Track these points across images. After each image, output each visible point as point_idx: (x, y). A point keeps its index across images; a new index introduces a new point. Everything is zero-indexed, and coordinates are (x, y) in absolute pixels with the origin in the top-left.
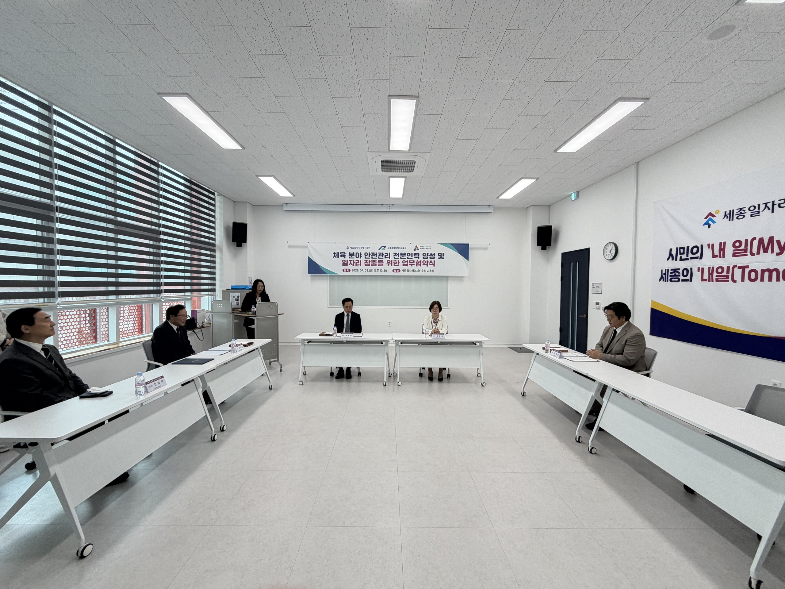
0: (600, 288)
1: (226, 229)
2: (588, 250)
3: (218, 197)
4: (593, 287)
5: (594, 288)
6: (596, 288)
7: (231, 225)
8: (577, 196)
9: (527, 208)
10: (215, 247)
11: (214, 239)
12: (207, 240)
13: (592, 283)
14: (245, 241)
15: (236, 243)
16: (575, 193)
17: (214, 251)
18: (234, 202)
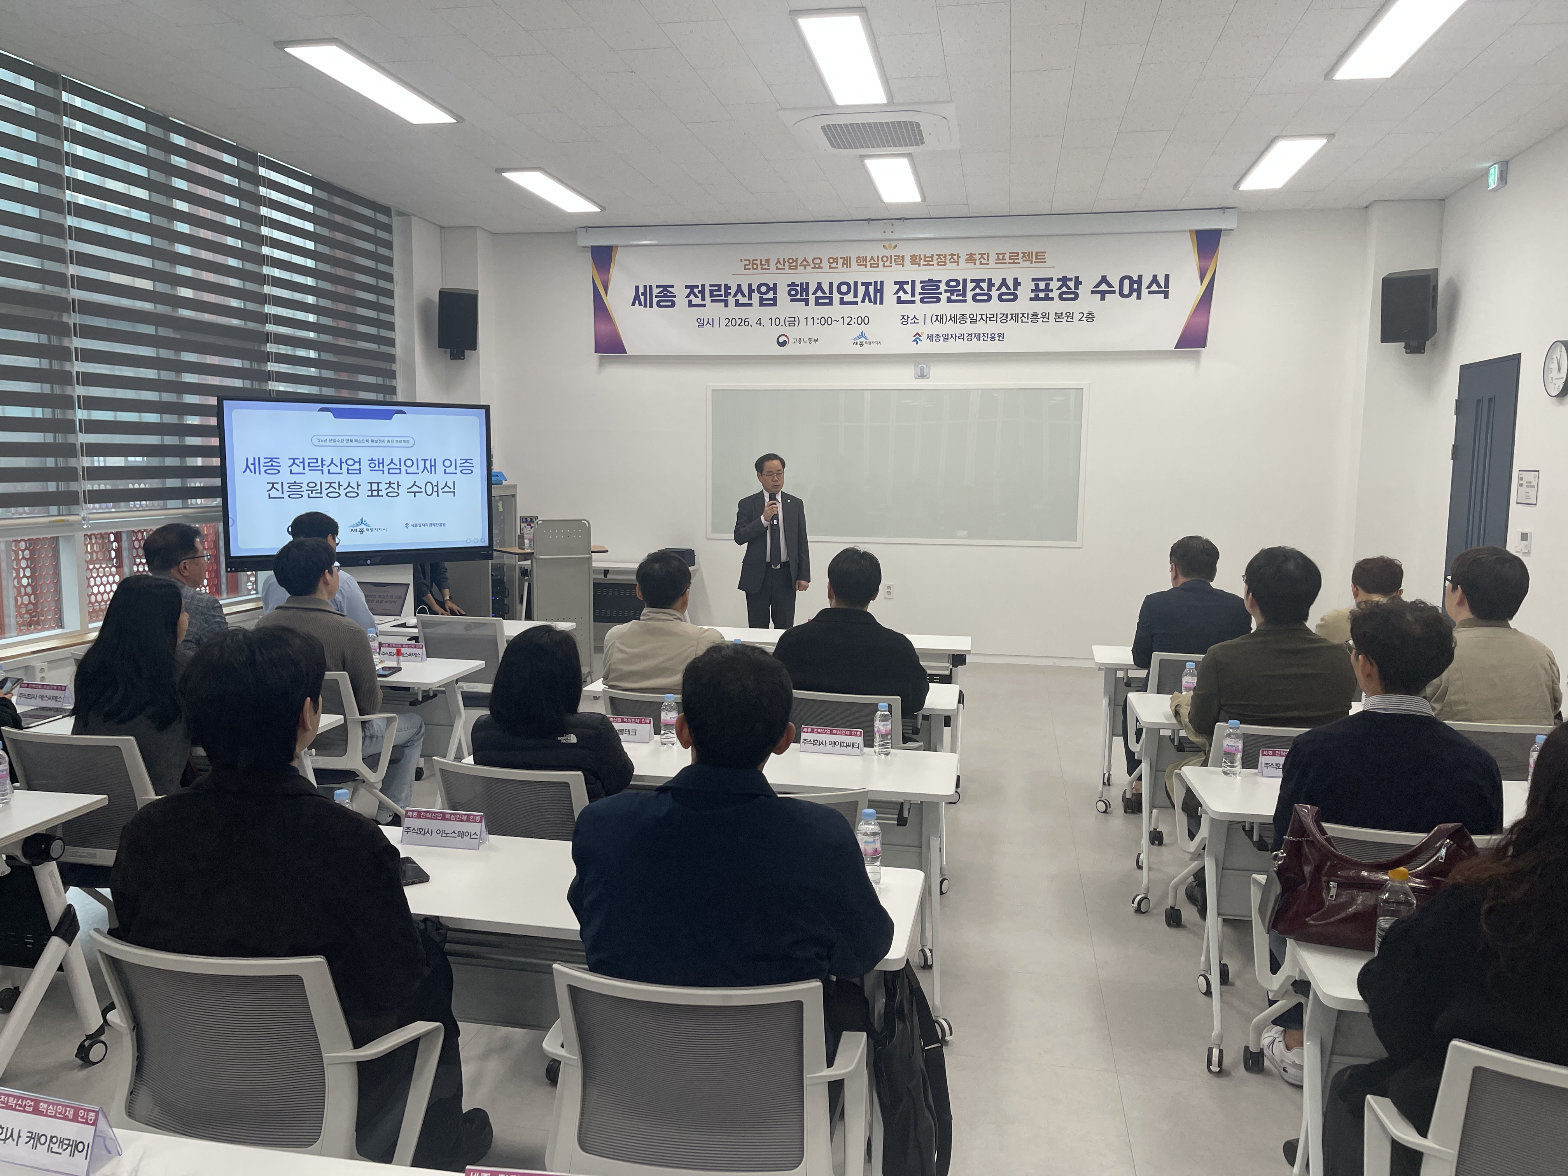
0: (1534, 487)
1: (425, 308)
2: (1517, 358)
3: (399, 218)
4: (1521, 482)
5: (1521, 485)
6: (1527, 486)
7: (436, 299)
8: (1503, 177)
9: (1367, 208)
10: (393, 364)
11: (391, 342)
12: (373, 346)
13: (1520, 471)
14: (472, 345)
15: (449, 350)
16: (1496, 165)
17: (392, 375)
18: (442, 227)
